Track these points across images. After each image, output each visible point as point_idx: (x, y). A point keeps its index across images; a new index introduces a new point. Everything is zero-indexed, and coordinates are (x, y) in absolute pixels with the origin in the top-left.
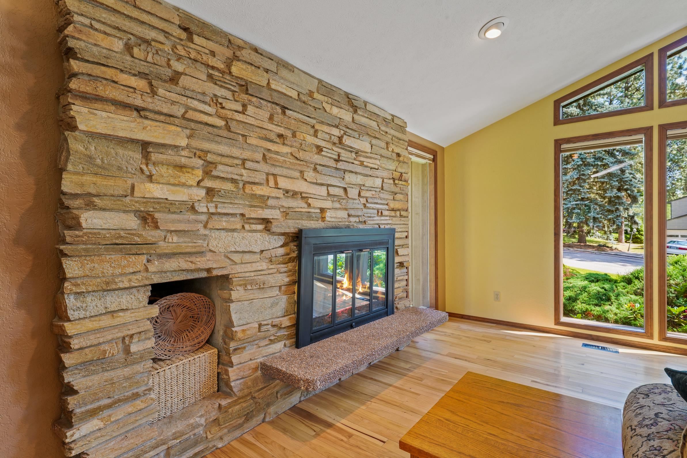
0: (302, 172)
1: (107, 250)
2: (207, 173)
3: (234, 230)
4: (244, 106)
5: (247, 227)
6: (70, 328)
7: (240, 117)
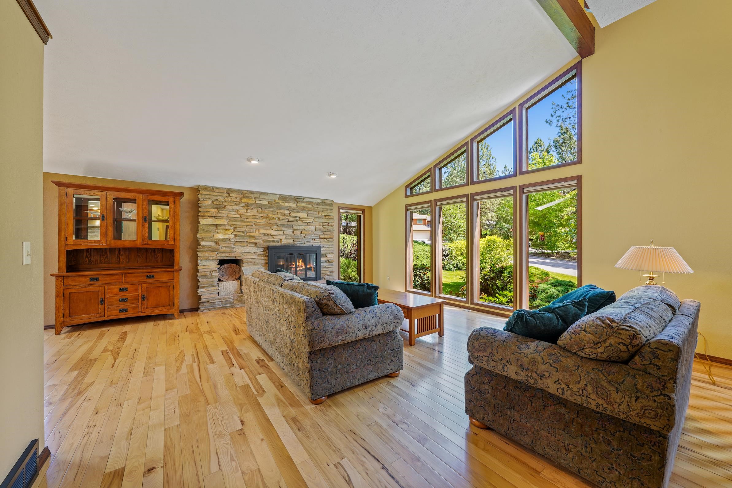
0: (271, 227)
1: (207, 250)
2: (234, 231)
3: (244, 246)
4: (247, 210)
5: (248, 245)
6: (199, 267)
7: (245, 214)
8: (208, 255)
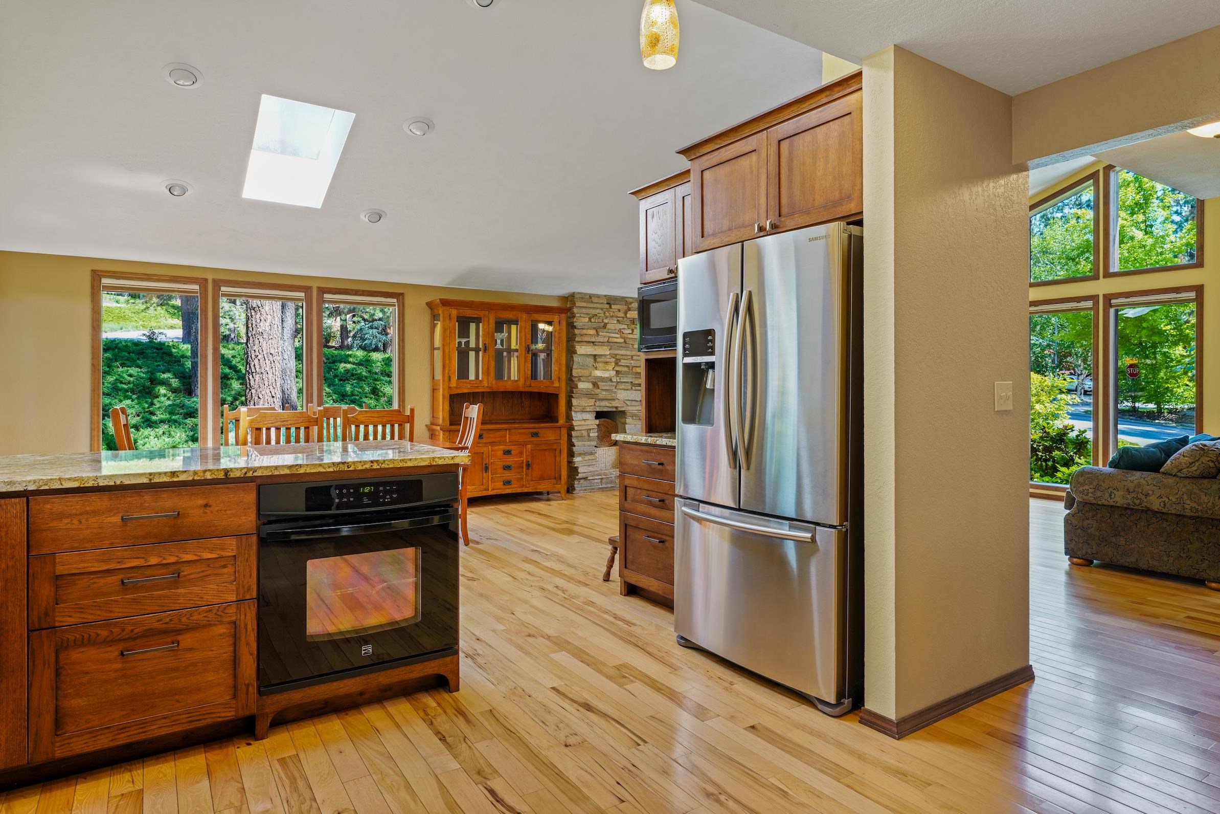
1: (582, 396)
2: (617, 364)
3: (627, 390)
4: (633, 330)
5: (633, 388)
6: (574, 423)
7: (630, 336)
8: (584, 404)
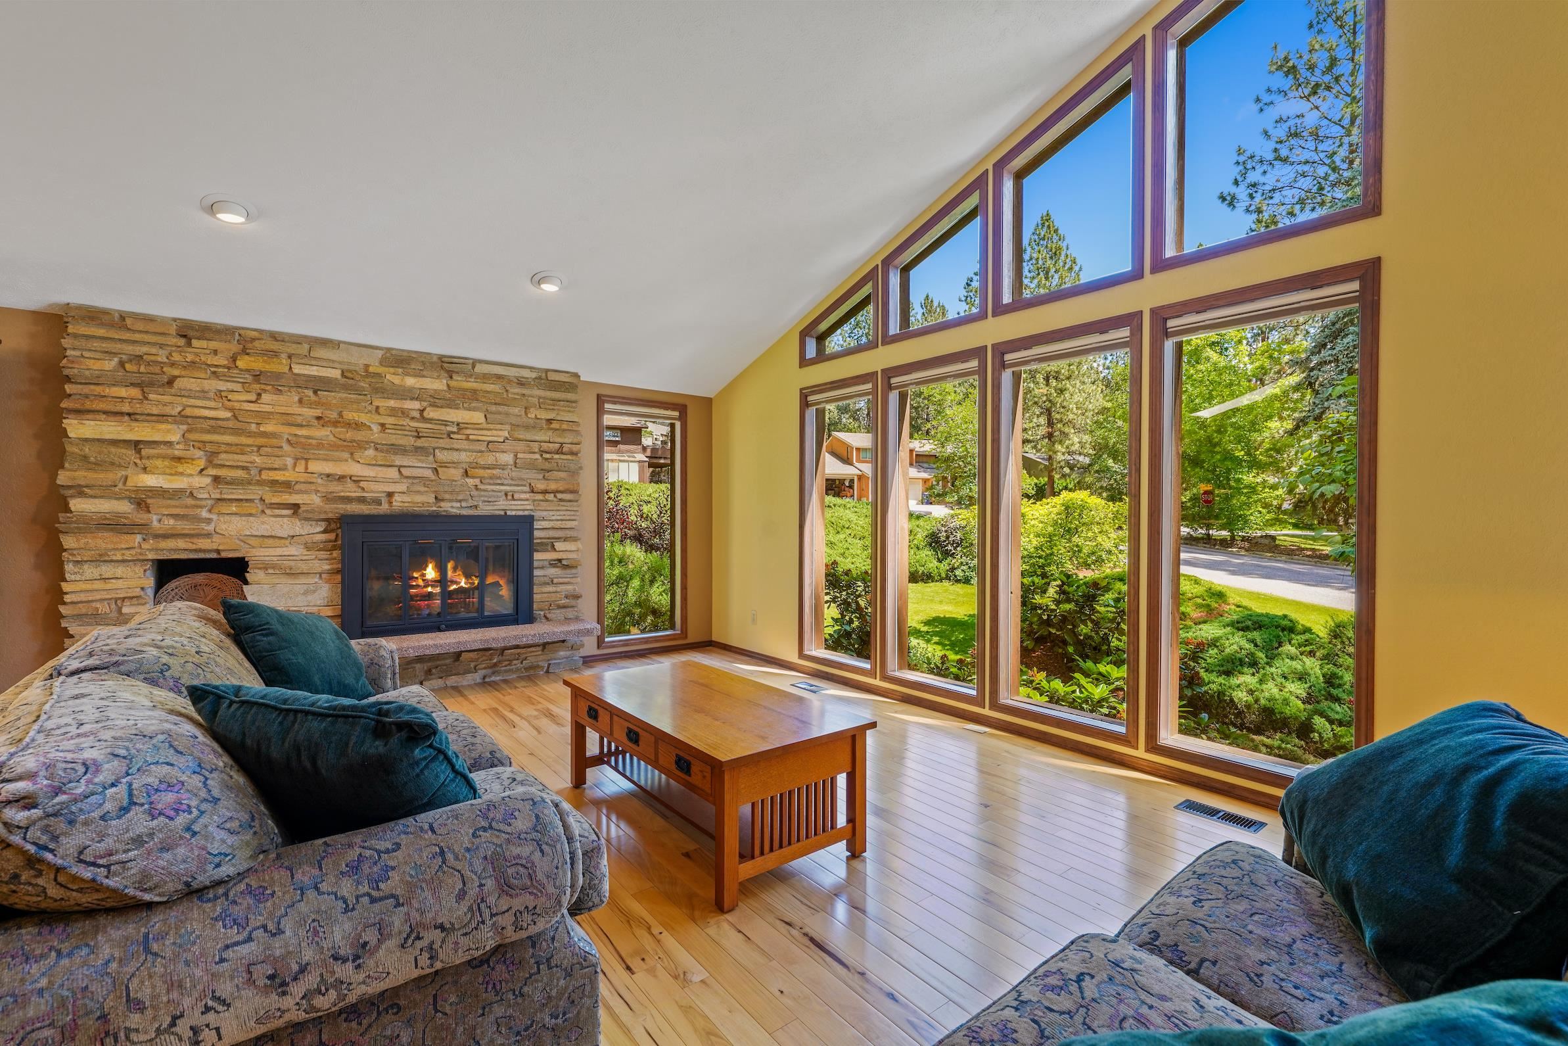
0: (352, 454)
1: (98, 529)
2: (210, 463)
3: (251, 515)
4: (259, 395)
5: (267, 511)
6: (65, 587)
7: (252, 407)
8: (104, 546)
